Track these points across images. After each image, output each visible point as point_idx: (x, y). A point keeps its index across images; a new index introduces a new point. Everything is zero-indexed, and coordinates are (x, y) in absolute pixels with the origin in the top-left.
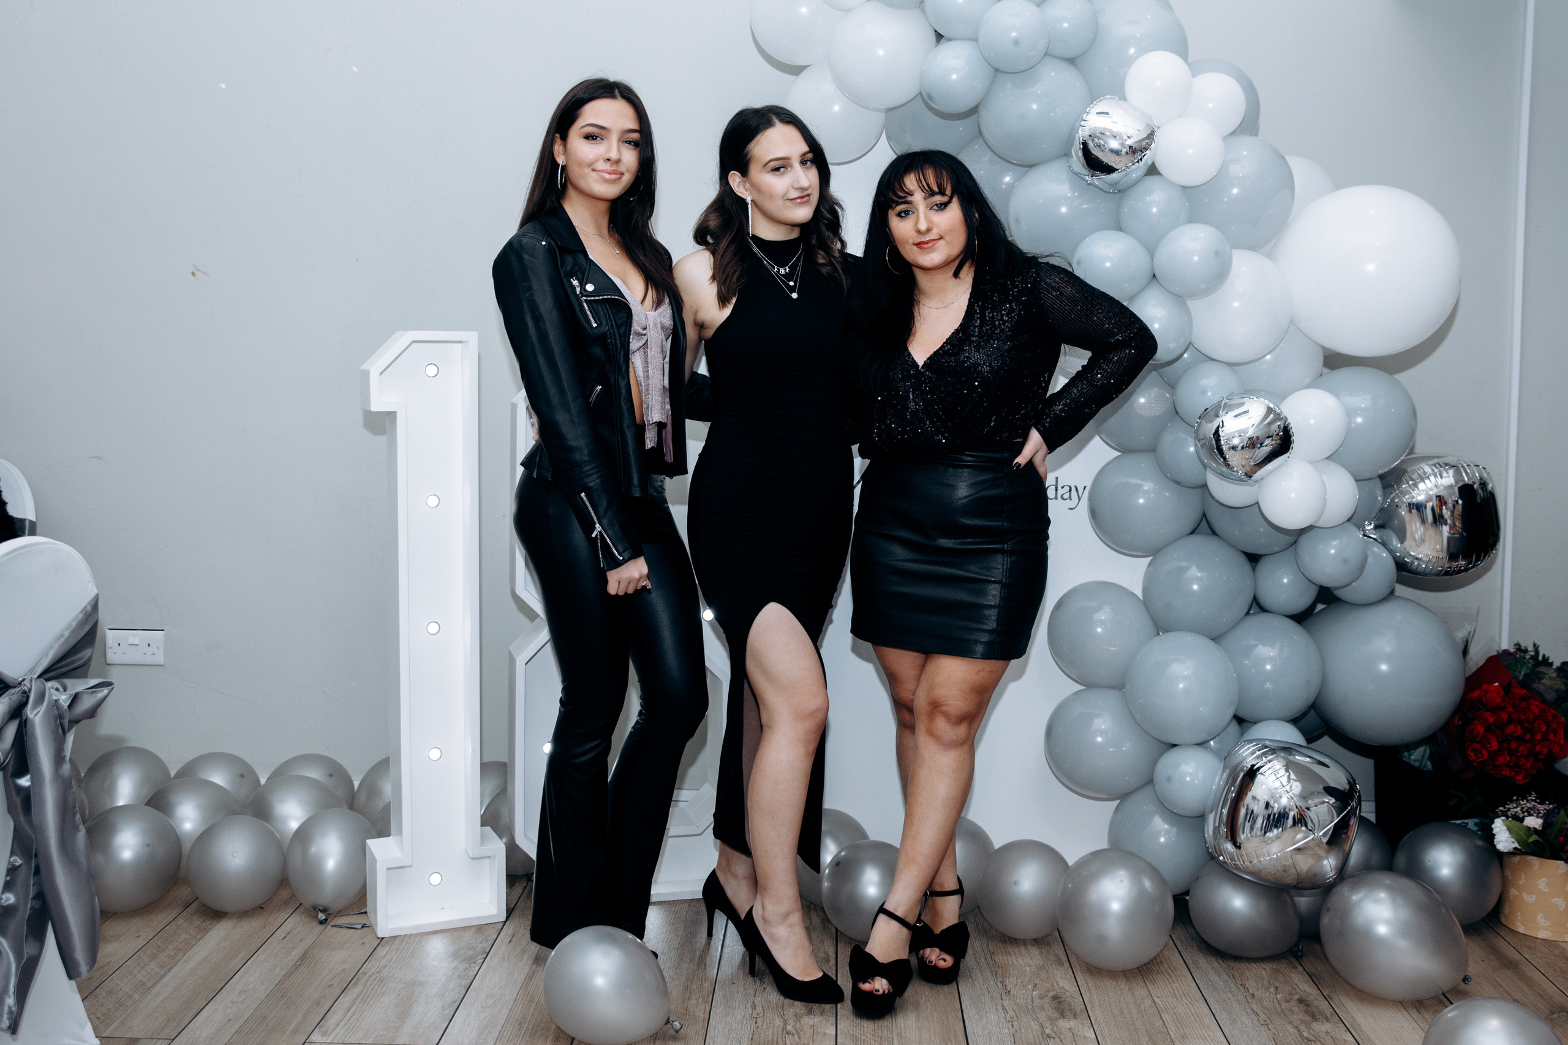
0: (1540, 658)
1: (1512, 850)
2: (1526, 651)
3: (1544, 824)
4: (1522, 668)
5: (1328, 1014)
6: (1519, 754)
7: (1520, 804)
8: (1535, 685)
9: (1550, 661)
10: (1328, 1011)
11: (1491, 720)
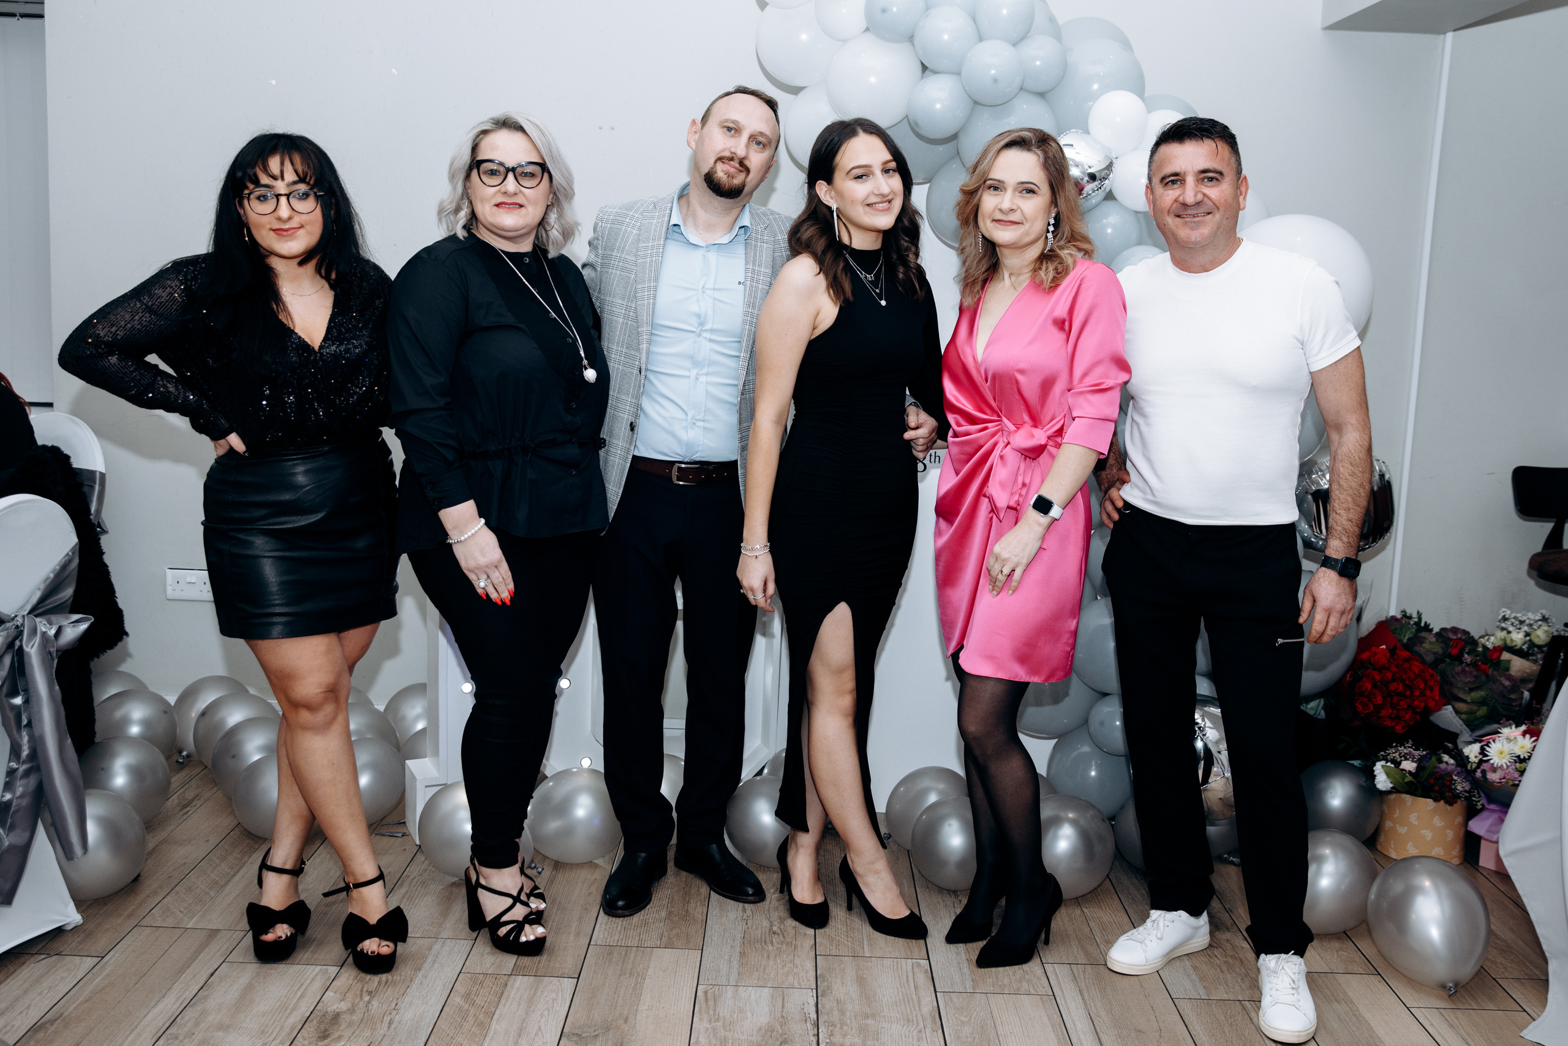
0: (1423, 624)
1: (1389, 789)
2: (1410, 618)
3: (1417, 767)
4: (1406, 632)
5: (1229, 925)
6: (1400, 708)
7: (1398, 750)
8: (1417, 648)
9: (1431, 627)
10: (1229, 922)
11: (1378, 678)
